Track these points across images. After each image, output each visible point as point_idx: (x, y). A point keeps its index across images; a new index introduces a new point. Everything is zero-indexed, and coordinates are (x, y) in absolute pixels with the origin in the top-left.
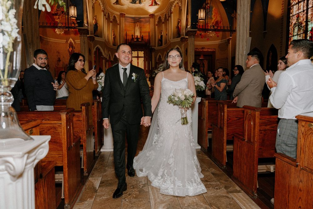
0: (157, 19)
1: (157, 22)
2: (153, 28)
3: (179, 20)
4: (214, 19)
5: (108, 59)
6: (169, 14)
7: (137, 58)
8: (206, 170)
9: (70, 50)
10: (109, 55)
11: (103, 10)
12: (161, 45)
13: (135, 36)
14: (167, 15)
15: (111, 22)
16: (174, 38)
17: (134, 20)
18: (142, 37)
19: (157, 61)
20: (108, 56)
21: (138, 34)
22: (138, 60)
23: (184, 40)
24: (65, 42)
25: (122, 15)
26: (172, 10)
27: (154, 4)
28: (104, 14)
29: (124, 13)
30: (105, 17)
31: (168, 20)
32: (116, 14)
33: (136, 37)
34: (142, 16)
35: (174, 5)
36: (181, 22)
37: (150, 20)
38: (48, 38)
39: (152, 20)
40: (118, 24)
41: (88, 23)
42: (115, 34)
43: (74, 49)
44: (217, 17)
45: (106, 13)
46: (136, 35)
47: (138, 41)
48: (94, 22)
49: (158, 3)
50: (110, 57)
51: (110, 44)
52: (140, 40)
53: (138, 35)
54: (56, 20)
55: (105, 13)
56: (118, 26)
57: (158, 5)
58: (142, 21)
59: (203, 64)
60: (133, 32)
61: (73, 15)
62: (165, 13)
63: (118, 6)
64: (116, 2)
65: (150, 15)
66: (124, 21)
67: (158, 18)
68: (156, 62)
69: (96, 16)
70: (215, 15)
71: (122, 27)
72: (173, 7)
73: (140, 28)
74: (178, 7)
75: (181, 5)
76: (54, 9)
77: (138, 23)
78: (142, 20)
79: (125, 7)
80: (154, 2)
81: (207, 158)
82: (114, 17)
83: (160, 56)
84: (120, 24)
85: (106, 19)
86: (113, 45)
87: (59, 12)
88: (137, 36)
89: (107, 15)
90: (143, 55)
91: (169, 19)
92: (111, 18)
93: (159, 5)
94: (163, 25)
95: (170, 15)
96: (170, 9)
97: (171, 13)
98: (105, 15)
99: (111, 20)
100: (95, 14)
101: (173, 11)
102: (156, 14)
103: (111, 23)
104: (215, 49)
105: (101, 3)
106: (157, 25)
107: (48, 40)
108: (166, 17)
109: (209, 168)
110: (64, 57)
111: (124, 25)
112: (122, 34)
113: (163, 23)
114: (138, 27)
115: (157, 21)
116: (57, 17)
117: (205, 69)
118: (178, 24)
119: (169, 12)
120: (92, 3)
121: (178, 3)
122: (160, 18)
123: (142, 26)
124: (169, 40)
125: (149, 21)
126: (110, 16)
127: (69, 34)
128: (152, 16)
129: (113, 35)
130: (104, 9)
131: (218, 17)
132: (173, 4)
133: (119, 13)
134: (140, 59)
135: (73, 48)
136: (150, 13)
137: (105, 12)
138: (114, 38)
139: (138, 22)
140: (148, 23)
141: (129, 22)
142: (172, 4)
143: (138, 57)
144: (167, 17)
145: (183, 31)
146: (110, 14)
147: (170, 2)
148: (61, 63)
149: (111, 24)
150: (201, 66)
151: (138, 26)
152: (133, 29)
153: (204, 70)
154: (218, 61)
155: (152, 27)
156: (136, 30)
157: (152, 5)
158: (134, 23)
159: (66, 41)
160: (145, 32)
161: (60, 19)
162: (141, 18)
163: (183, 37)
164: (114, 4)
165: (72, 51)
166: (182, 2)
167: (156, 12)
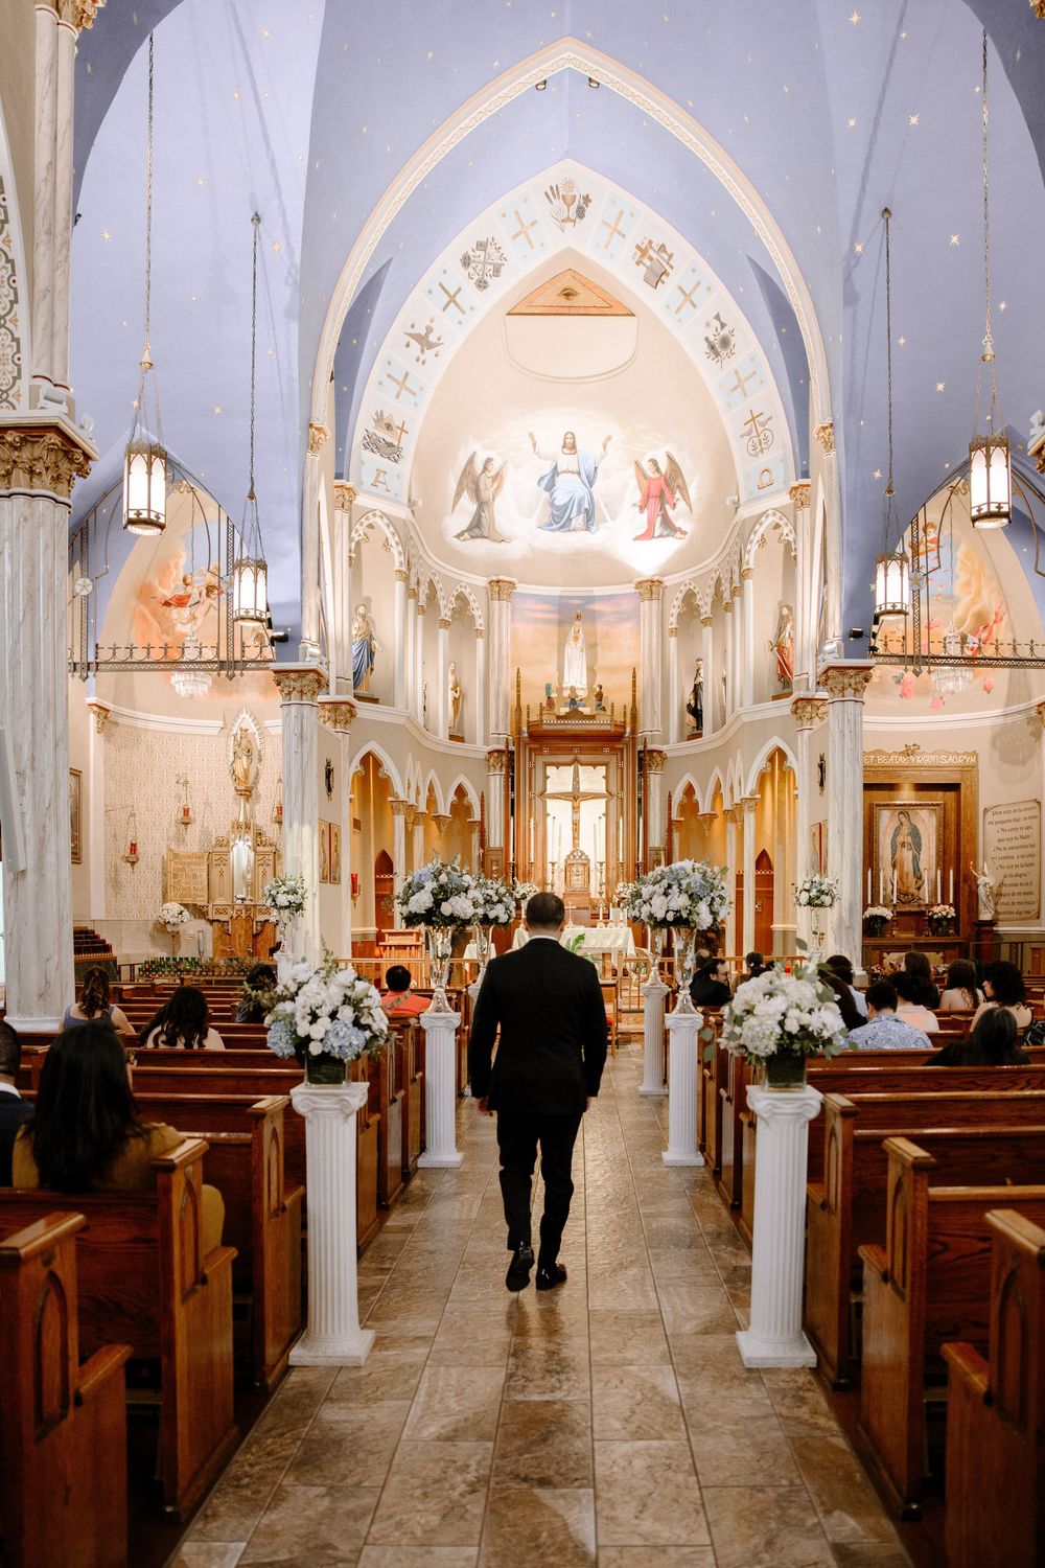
0: (676, 603)
1: (673, 620)
2: (654, 647)
3: (785, 611)
4: (966, 600)
5: (423, 808)
6: (736, 577)
7: (569, 804)
8: (811, 1521)
9: (240, 772)
10: (431, 790)
11: (404, 569)
12: (696, 733)
13: (560, 690)
14: (726, 587)
15: (445, 624)
16: (758, 700)
17: (560, 612)
18: (600, 696)
19: (675, 817)
20: (424, 795)
21: (576, 678)
22: (576, 809)
23: (809, 708)
24: (215, 732)
25: (499, 588)
26: (750, 559)
27: (658, 530)
28: (407, 587)
29: (507, 579)
30: (411, 602)
31: (729, 607)
32: (471, 585)
33: (566, 694)
34: (598, 591)
35: (756, 538)
36: (794, 620)
37: (638, 610)
38: (140, 714)
39: (651, 607)
40: (478, 633)
41: (323, 640)
42: (464, 684)
43: (260, 760)
44: (979, 592)
45: (418, 583)
46: (567, 684)
47: (574, 714)
48: (354, 632)
49: (678, 524)
50: (431, 801)
51: (436, 734)
52: (586, 711)
53: (577, 686)
54: (179, 628)
55: (413, 584)
56: (480, 643)
57: (678, 534)
58: (601, 613)
59: (915, 834)
60: (552, 668)
61: (247, 612)
62: (715, 576)
63: (479, 548)
64: (469, 529)
65: (640, 584)
66: (506, 618)
67: (680, 596)
68: (670, 822)
69: (367, 603)
70: (968, 584)
71: (500, 647)
72: (753, 547)
73: (592, 648)
74: (781, 547)
75: (791, 538)
76: (174, 575)
77: (577, 623)
78: (597, 607)
79: (514, 550)
80: (659, 520)
81: (834, 1440)
82: (461, 598)
83: (690, 790)
84: (487, 634)
85: (420, 610)
86: (452, 737)
87: (194, 591)
88: (573, 689)
89: (423, 590)
90: (600, 787)
91: (733, 603)
92: (442, 603)
93: (685, 533)
94: (707, 631)
95: (736, 584)
96: (737, 558)
97: (743, 577)
98: (412, 594)
99: (443, 617)
100: (365, 593)
101: (751, 566)
102: (668, 581)
103: (441, 630)
104: (975, 753)
105: (393, 541)
106: (674, 632)
107: (140, 724)
108: (718, 594)
109: (828, 1512)
110: (207, 804)
111: (507, 639)
112: (499, 682)
113: (705, 622)
114: (580, 644)
115: (675, 611)
116: (186, 612)
117: (923, 856)
118: (780, 630)
119: (736, 568)
120: (351, 540)
121: (777, 526)
122: (689, 597)
123: (599, 641)
124: (733, 711)
125: (635, 615)
126: (440, 594)
127: (238, 692)
128: (651, 588)
129: (451, 686)
130: (409, 569)
131: (985, 593)
132: (752, 531)
133: (482, 581)
134: (584, 805)
135: (255, 757)
136: (639, 575)
137: (413, 581)
138: (456, 700)
139: (578, 617)
140: (627, 626)
141: (536, 620)
142: (748, 531)
143: (575, 797)
144: (727, 595)
145: (806, 669)
146: (439, 586)
147: (737, 518)
148: (193, 834)
149: (443, 634)
150: (903, 845)
151: (576, 638)
152: (555, 655)
153: (916, 860)
154: (989, 814)
155: (650, 643)
156: (570, 661)
157: (648, 535)
158: (561, 623)
159: (220, 723)
160: (614, 670)
161: (199, 622)
162: (591, 599)
163: (802, 694)
164: (458, 536)
165: (246, 771)
166: (799, 524)
167: (671, 568)
